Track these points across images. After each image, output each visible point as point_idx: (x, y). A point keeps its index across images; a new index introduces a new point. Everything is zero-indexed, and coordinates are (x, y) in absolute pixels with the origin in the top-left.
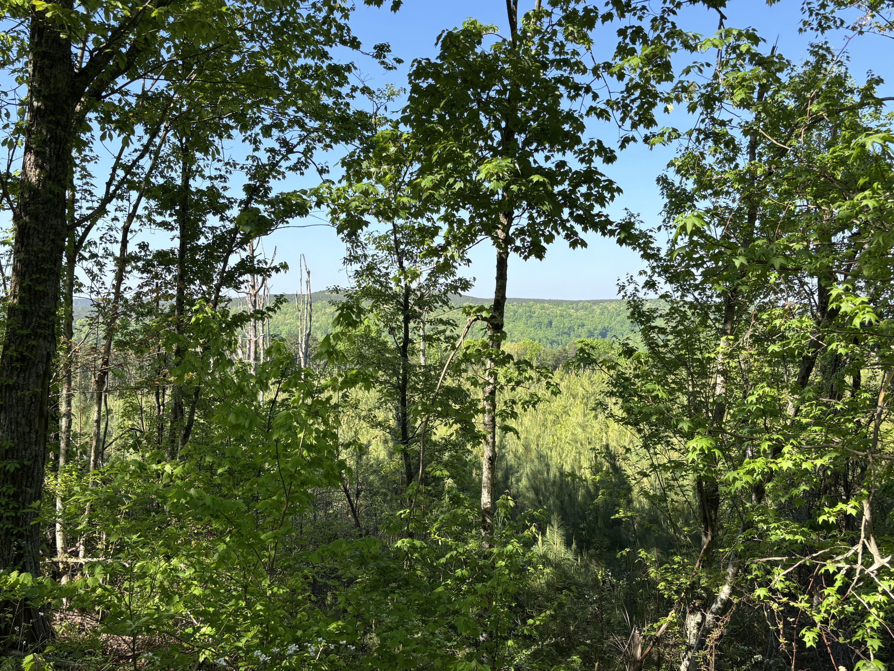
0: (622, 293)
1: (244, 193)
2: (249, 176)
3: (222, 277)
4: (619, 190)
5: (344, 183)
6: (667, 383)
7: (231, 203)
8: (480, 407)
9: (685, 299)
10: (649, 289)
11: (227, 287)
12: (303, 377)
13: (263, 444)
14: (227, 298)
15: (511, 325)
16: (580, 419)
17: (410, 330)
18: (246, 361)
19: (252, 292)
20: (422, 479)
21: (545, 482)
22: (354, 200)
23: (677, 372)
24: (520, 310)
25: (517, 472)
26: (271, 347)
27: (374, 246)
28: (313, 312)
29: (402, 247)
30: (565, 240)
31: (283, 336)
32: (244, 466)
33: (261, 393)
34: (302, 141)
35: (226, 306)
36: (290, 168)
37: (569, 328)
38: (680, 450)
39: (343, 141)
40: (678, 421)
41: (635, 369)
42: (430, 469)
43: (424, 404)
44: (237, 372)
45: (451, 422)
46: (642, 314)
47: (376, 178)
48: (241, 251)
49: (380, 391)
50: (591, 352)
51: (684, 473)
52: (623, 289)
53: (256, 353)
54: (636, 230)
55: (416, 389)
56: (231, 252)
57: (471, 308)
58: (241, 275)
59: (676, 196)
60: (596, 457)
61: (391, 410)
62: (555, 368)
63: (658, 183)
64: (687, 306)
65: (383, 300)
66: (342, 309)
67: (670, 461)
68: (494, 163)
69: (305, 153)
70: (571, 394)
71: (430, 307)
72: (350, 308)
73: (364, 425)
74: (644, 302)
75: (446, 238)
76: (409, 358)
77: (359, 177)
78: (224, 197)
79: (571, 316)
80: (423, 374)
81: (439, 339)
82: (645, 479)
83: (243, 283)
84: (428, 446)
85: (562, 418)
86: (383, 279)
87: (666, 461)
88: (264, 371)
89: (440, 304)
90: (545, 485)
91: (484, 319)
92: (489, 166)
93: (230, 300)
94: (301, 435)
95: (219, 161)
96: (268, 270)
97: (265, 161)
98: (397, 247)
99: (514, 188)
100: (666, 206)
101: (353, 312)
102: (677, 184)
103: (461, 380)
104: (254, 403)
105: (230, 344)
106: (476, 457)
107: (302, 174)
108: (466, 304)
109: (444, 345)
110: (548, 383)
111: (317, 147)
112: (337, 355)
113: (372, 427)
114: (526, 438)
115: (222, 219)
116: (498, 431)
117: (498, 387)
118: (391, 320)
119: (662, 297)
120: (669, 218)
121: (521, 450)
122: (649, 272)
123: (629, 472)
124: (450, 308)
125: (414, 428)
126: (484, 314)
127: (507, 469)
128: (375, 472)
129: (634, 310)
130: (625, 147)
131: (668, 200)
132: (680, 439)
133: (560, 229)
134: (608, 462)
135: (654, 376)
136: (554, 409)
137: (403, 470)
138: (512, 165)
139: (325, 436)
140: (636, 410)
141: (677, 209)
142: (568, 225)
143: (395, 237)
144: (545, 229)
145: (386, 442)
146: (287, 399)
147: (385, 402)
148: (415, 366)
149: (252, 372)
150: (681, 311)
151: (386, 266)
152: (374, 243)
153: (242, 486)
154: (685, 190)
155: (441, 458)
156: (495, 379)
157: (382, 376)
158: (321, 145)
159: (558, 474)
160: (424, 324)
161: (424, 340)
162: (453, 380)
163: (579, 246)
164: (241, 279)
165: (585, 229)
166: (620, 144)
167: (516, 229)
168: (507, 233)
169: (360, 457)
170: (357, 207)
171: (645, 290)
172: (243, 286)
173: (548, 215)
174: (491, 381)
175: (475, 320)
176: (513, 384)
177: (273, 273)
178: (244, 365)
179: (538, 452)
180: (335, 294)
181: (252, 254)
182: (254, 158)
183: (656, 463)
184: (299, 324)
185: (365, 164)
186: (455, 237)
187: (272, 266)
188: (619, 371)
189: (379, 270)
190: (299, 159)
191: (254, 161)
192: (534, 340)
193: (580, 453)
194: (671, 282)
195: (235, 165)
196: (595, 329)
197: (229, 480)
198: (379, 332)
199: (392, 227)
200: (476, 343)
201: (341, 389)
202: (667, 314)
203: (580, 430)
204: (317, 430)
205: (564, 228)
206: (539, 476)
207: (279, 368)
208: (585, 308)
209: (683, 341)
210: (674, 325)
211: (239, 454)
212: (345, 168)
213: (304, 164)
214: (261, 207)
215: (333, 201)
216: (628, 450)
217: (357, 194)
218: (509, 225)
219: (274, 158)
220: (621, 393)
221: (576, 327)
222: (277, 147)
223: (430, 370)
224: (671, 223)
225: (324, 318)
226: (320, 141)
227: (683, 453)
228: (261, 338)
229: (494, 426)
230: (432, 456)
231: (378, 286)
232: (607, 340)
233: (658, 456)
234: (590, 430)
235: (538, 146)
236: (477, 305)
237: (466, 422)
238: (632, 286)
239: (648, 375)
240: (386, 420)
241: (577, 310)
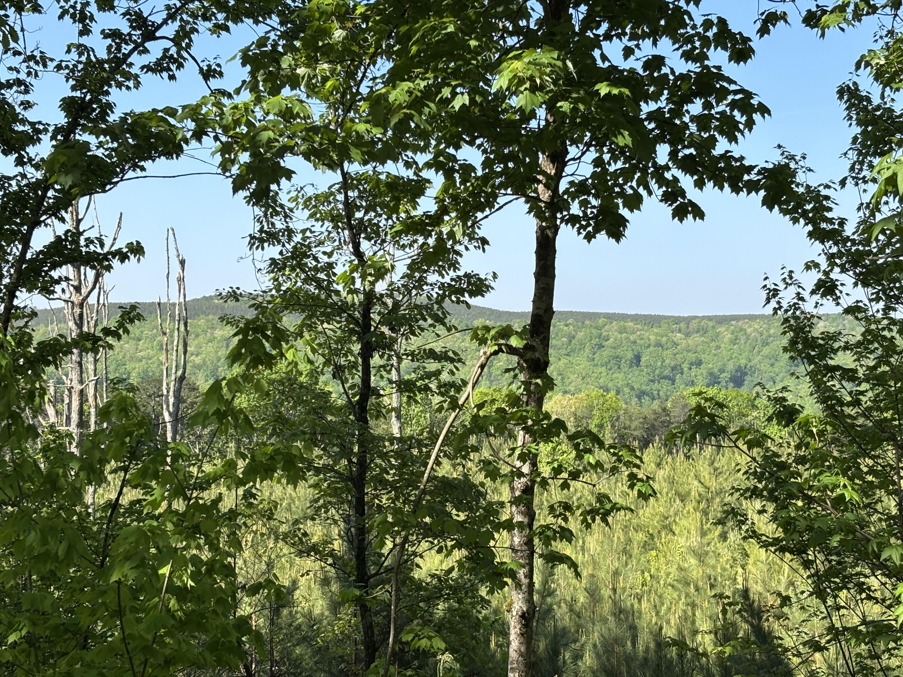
0: (773, 304)
1: (63, 114)
2: (72, 82)
3: (19, 271)
4: (764, 110)
5: (246, 96)
6: (860, 475)
7: (39, 132)
8: (504, 517)
9: (892, 314)
10: (824, 295)
11: (30, 291)
12: (169, 460)
13: (93, 587)
14: (28, 311)
15: (563, 361)
16: (695, 540)
17: (373, 372)
18: (63, 429)
19: (77, 299)
20: (394, 653)
21: (629, 659)
22: (266, 129)
23: (878, 452)
24: (580, 335)
25: (575, 641)
26: (109, 405)
27: (307, 213)
28: (191, 337)
29: (359, 215)
30: (663, 204)
31: (134, 380)
32: (55, 628)
33: (91, 489)
34: (171, 17)
35: (26, 325)
36: (147, 68)
37: (673, 369)
38: (884, 600)
39: (248, 17)
40: (882, 546)
41: (798, 447)
42: (410, 637)
43: (397, 512)
44: (45, 450)
45: (449, 544)
46: (811, 343)
47: (307, 86)
48: (56, 222)
49: (315, 486)
50: (717, 412)
51: (892, 645)
52: (774, 296)
53: (81, 412)
54: (798, 185)
55: (384, 483)
56: (36, 223)
57: (487, 329)
58: (54, 267)
59: (875, 121)
60: (724, 612)
61: (335, 522)
62: (645, 443)
63: (841, 98)
64: (895, 329)
65: (323, 314)
66: (243, 331)
67: (864, 622)
68: (526, 60)
69: (176, 40)
70: (677, 493)
71: (411, 327)
72: (260, 330)
73: (285, 551)
74: (815, 320)
75: (439, 200)
76: (372, 423)
77: (274, 84)
78: (23, 121)
79: (676, 344)
80: (398, 454)
81: (427, 388)
82: (818, 655)
83: (58, 282)
84: (405, 590)
85: (660, 537)
86: (322, 276)
87: (856, 621)
88: (95, 445)
89: (430, 321)
90: (628, 666)
91: (512, 350)
92: (517, 65)
93: (34, 314)
94: (165, 570)
95: (17, 53)
96: (105, 257)
97: (102, 54)
98: (350, 215)
99: (565, 106)
100: (855, 139)
101: (267, 338)
102: (876, 101)
103: (470, 464)
104: (78, 509)
105: (31, 396)
106: (496, 611)
107: (172, 77)
108: (478, 323)
109: (436, 399)
110: (632, 477)
111: (200, 29)
112: (236, 419)
113: (300, 554)
114: (593, 576)
115: (20, 162)
116: (538, 562)
117: (538, 479)
118: (337, 353)
119: (849, 311)
120: (862, 163)
121: (582, 598)
122: (824, 265)
123: (788, 642)
124: (449, 330)
125: (381, 555)
126: (514, 342)
127: (556, 635)
128: (305, 639)
129: (797, 336)
130: (768, 32)
131: (859, 130)
132: (884, 580)
133: (653, 185)
134: (747, 622)
135: (835, 459)
136: (644, 520)
137: (358, 637)
138: (559, 63)
139: (210, 571)
140: (802, 524)
141: (877, 147)
142: (668, 175)
143: (346, 196)
144: (625, 183)
145: (325, 582)
146: (139, 501)
147: (324, 506)
148: (381, 439)
149: (74, 449)
150: (884, 337)
151: (329, 250)
152: (306, 206)
153: (54, 666)
154: (891, 110)
155: (431, 614)
156: (534, 464)
157: (320, 457)
158: (209, 25)
159: (652, 645)
160: (400, 360)
161: (400, 390)
162: (454, 466)
163: (690, 216)
164: (55, 274)
165: (700, 184)
166: (758, 25)
167: (572, 183)
168: (555, 190)
169: (276, 611)
170: (270, 141)
171: (816, 297)
172: (58, 288)
173: (631, 158)
174: (526, 469)
175: (496, 353)
176: (565, 475)
177: (116, 263)
178: (60, 436)
179: (614, 603)
180: (231, 303)
181: (77, 227)
182: (82, 49)
183: (838, 625)
184: (163, 358)
185: (286, 62)
186: (455, 198)
187: (113, 249)
188: (767, 449)
189: (316, 259)
190: (166, 50)
191: (80, 54)
192: (607, 390)
193: (693, 605)
194: (865, 284)
195: (44, 61)
196: (722, 371)
197: (28, 656)
198: (314, 374)
199: (340, 179)
200: (497, 396)
201: (241, 483)
202: (859, 344)
203: (693, 561)
204: (196, 560)
205: (661, 181)
206: (617, 649)
207: (123, 443)
208: (704, 331)
209: (889, 394)
210: (872, 363)
211: (47, 606)
212: (248, 68)
213: (175, 61)
214: (92, 140)
215: (226, 129)
216: (786, 600)
217: (271, 117)
218: (559, 176)
219: (119, 49)
220: (771, 492)
221: (685, 366)
222: (125, 27)
223: (410, 447)
224: (866, 173)
225: (210, 348)
226: (205, 18)
227: (889, 607)
228: (92, 385)
229: (532, 552)
230: (413, 610)
231: (312, 289)
232: (744, 391)
233: (843, 611)
234: (712, 562)
235: (610, 29)
236: (497, 324)
237: (477, 545)
238: (792, 290)
239: (824, 457)
240: (327, 541)
241: (688, 335)
